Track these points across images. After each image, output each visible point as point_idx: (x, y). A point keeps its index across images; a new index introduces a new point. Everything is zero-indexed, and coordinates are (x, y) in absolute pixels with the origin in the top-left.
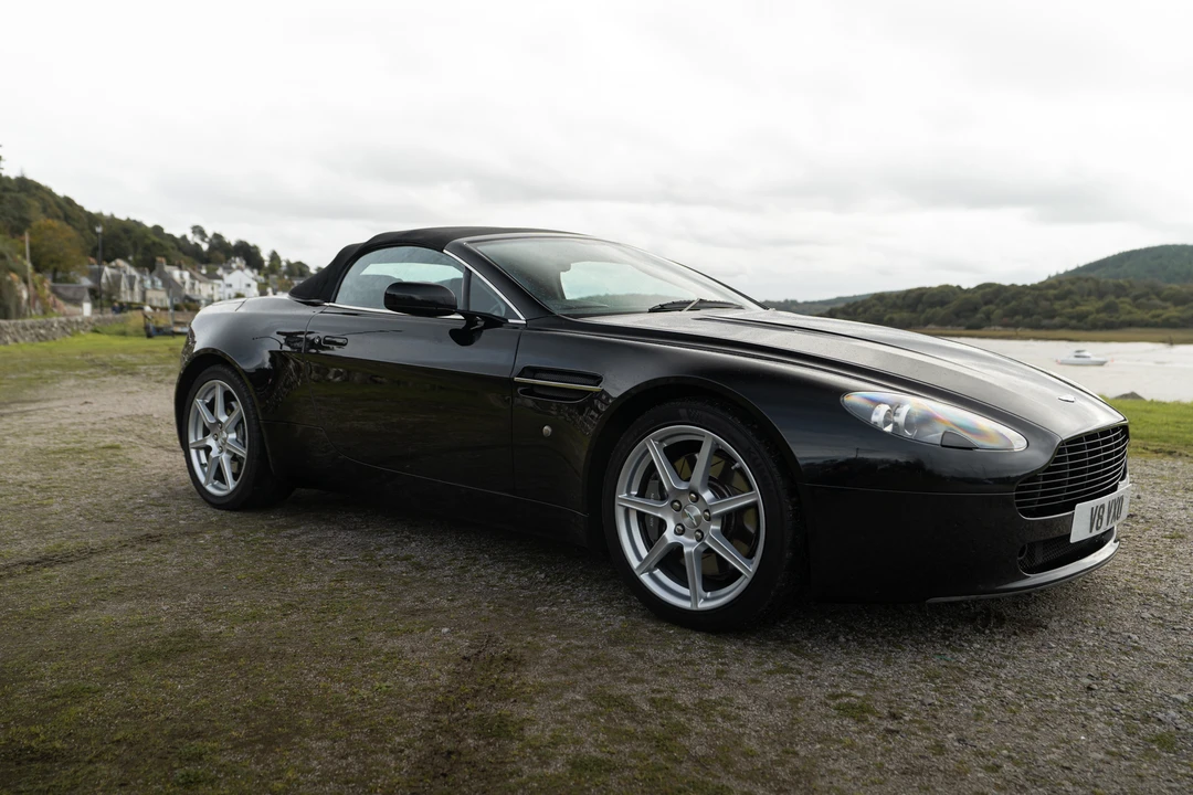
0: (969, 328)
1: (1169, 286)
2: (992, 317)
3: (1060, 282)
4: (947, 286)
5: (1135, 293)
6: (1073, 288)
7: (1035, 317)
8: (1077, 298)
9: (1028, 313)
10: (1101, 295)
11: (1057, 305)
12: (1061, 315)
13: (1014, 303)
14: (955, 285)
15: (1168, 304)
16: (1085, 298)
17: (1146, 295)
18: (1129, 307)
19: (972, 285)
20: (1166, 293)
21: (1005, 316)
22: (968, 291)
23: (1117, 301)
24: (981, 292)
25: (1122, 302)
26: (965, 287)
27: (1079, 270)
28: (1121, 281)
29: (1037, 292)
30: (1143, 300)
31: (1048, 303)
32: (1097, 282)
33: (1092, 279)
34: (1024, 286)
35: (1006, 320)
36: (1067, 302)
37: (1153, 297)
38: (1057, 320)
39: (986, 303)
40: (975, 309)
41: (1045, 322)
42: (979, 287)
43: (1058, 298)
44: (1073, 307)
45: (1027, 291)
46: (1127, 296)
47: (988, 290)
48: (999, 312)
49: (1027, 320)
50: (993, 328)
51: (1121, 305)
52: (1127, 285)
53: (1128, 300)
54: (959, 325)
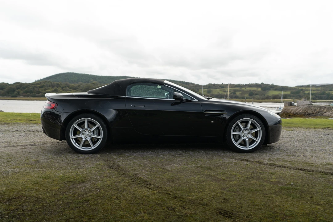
0: (12, 97)
1: (71, 84)
2: (20, 93)
3: (41, 83)
4: (3, 83)
5: (62, 86)
6: (45, 84)
7: (34, 93)
8: (46, 87)
9: (31, 92)
10: (53, 87)
11: (40, 90)
12: (41, 93)
13: (27, 89)
14: (6, 82)
15: (71, 89)
16: (48, 87)
17: (65, 87)
18: (61, 90)
19: (12, 83)
20: (70, 86)
21: (24, 93)
22: (11, 85)
23: (57, 88)
24: (15, 85)
25: (59, 89)
26: (10, 83)
27: (44, 79)
28: (58, 83)
29: (34, 86)
30: (65, 88)
31: (37, 89)
32: (51, 83)
33: (50, 82)
34: (29, 84)
35: (24, 94)
36: (43, 89)
37: (67, 87)
38: (40, 94)
39: (18, 89)
40: (14, 91)
41: (37, 95)
42: (15, 84)
43: (40, 87)
44: (45, 90)
45: (31, 85)
46: (60, 87)
47: (18, 84)
48: (22, 92)
49: (31, 94)
50: (20, 97)
51: (59, 90)
52: (60, 84)
53: (60, 88)
54: (9, 96)
